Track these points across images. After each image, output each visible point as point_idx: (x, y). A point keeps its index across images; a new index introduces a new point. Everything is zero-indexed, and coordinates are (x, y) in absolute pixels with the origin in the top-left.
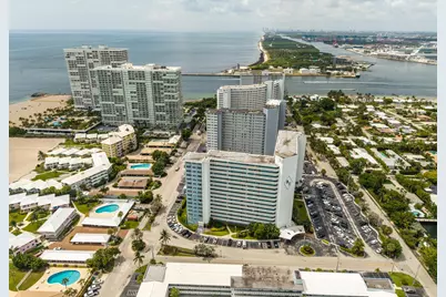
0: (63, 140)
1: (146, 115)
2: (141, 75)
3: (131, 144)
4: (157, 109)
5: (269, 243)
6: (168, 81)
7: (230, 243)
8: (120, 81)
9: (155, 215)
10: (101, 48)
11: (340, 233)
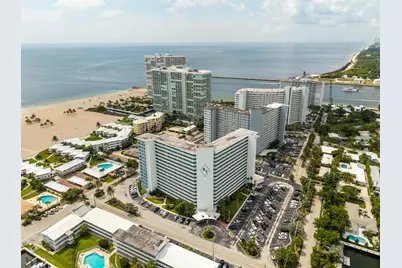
0: (121, 118)
1: (181, 107)
2: (179, 75)
3: (155, 127)
4: (189, 103)
5: (184, 220)
6: (197, 81)
7: (157, 210)
8: (166, 80)
9: (128, 177)
10: (166, 55)
11: (253, 231)
